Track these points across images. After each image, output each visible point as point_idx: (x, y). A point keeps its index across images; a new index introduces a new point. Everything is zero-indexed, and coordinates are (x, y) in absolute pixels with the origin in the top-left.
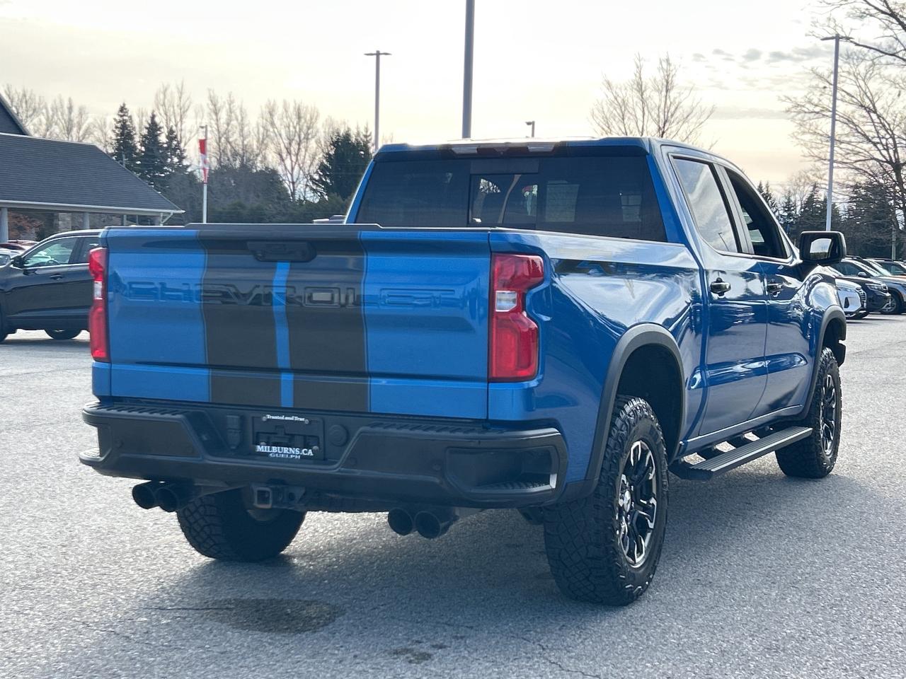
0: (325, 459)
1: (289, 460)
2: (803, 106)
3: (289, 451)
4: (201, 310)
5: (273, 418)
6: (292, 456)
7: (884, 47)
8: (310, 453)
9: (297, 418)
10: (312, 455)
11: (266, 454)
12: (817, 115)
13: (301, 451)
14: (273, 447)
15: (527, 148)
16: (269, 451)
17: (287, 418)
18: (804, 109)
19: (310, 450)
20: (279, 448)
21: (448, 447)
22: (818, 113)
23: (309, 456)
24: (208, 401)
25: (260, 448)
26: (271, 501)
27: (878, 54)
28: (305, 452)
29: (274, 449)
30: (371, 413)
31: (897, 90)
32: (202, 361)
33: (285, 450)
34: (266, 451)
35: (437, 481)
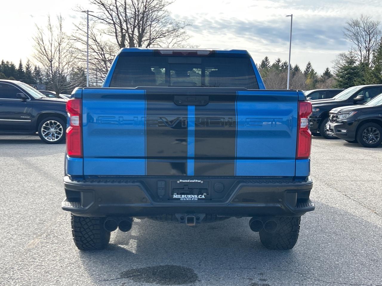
0: (211, 199)
1: (191, 201)
2: (70, 37)
3: (191, 197)
4: (145, 130)
5: (183, 181)
6: (193, 199)
7: (99, 16)
8: (203, 197)
9: (196, 181)
10: (204, 197)
11: (179, 199)
12: (75, 41)
13: (198, 196)
14: (182, 195)
15: (197, 53)
16: (180, 197)
17: (191, 181)
18: (70, 38)
19: (203, 196)
20: (185, 195)
21: (286, 191)
22: (75, 40)
23: (203, 198)
24: (144, 175)
25: (175, 196)
26: (195, 222)
27: (97, 19)
28: (200, 197)
29: (183, 196)
30: (236, 176)
31: (100, 33)
32: (143, 155)
33: (189, 196)
34: (178, 197)
35: (280, 206)
